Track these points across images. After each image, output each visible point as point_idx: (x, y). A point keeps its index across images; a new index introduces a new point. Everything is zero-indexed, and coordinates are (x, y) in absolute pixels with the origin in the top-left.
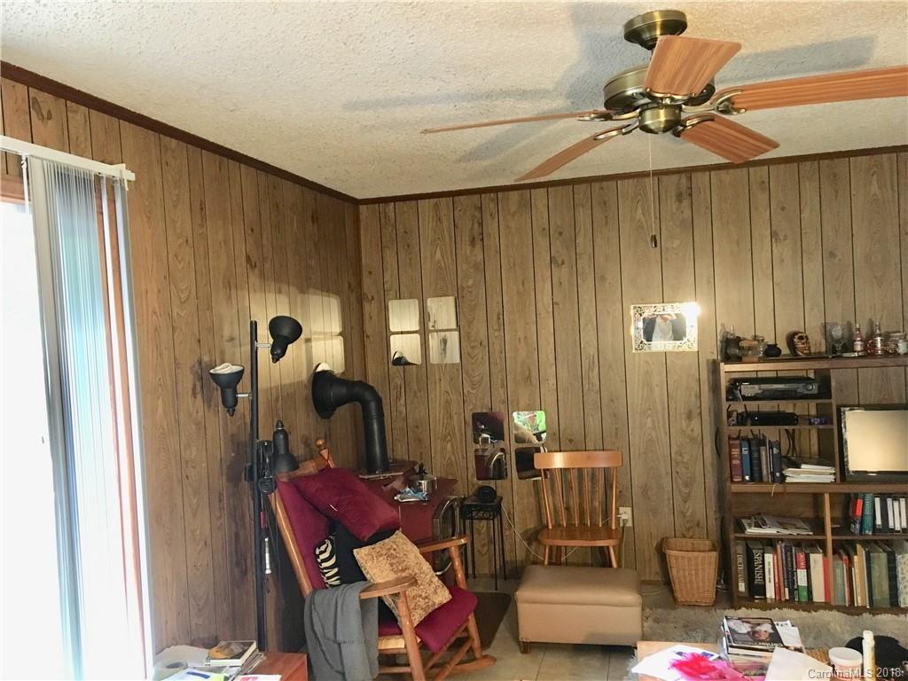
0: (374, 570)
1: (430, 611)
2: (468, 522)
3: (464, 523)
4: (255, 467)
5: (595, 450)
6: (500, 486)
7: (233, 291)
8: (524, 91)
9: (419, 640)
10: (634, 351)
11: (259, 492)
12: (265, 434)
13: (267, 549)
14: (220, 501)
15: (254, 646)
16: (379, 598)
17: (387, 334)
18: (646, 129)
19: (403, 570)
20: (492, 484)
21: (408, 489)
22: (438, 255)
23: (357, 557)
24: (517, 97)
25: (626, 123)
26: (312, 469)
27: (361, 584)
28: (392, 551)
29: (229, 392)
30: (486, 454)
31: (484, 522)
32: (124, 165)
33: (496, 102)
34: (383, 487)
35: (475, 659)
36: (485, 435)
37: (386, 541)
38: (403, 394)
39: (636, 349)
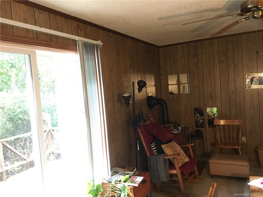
0: (167, 151)
1: (183, 163)
2: (193, 140)
3: (192, 140)
4: (134, 121)
5: (234, 119)
6: (203, 130)
7: (127, 74)
8: (213, 9)
9: (181, 171)
10: (247, 89)
11: (136, 128)
12: (137, 113)
13: (138, 143)
14: (125, 130)
15: (136, 169)
16: (169, 159)
17: (168, 85)
18: (255, 18)
19: (176, 151)
20: (200, 129)
21: (175, 129)
22: (183, 61)
23: (162, 147)
24: (210, 11)
25: (247, 16)
26: (148, 123)
27: (164, 155)
28: (172, 146)
29: (127, 101)
30: (198, 120)
31: (198, 140)
32: (100, 41)
33: (204, 14)
34: (168, 129)
35: (196, 178)
36: (197, 115)
37: (170, 143)
38: (173, 102)
39: (248, 88)
